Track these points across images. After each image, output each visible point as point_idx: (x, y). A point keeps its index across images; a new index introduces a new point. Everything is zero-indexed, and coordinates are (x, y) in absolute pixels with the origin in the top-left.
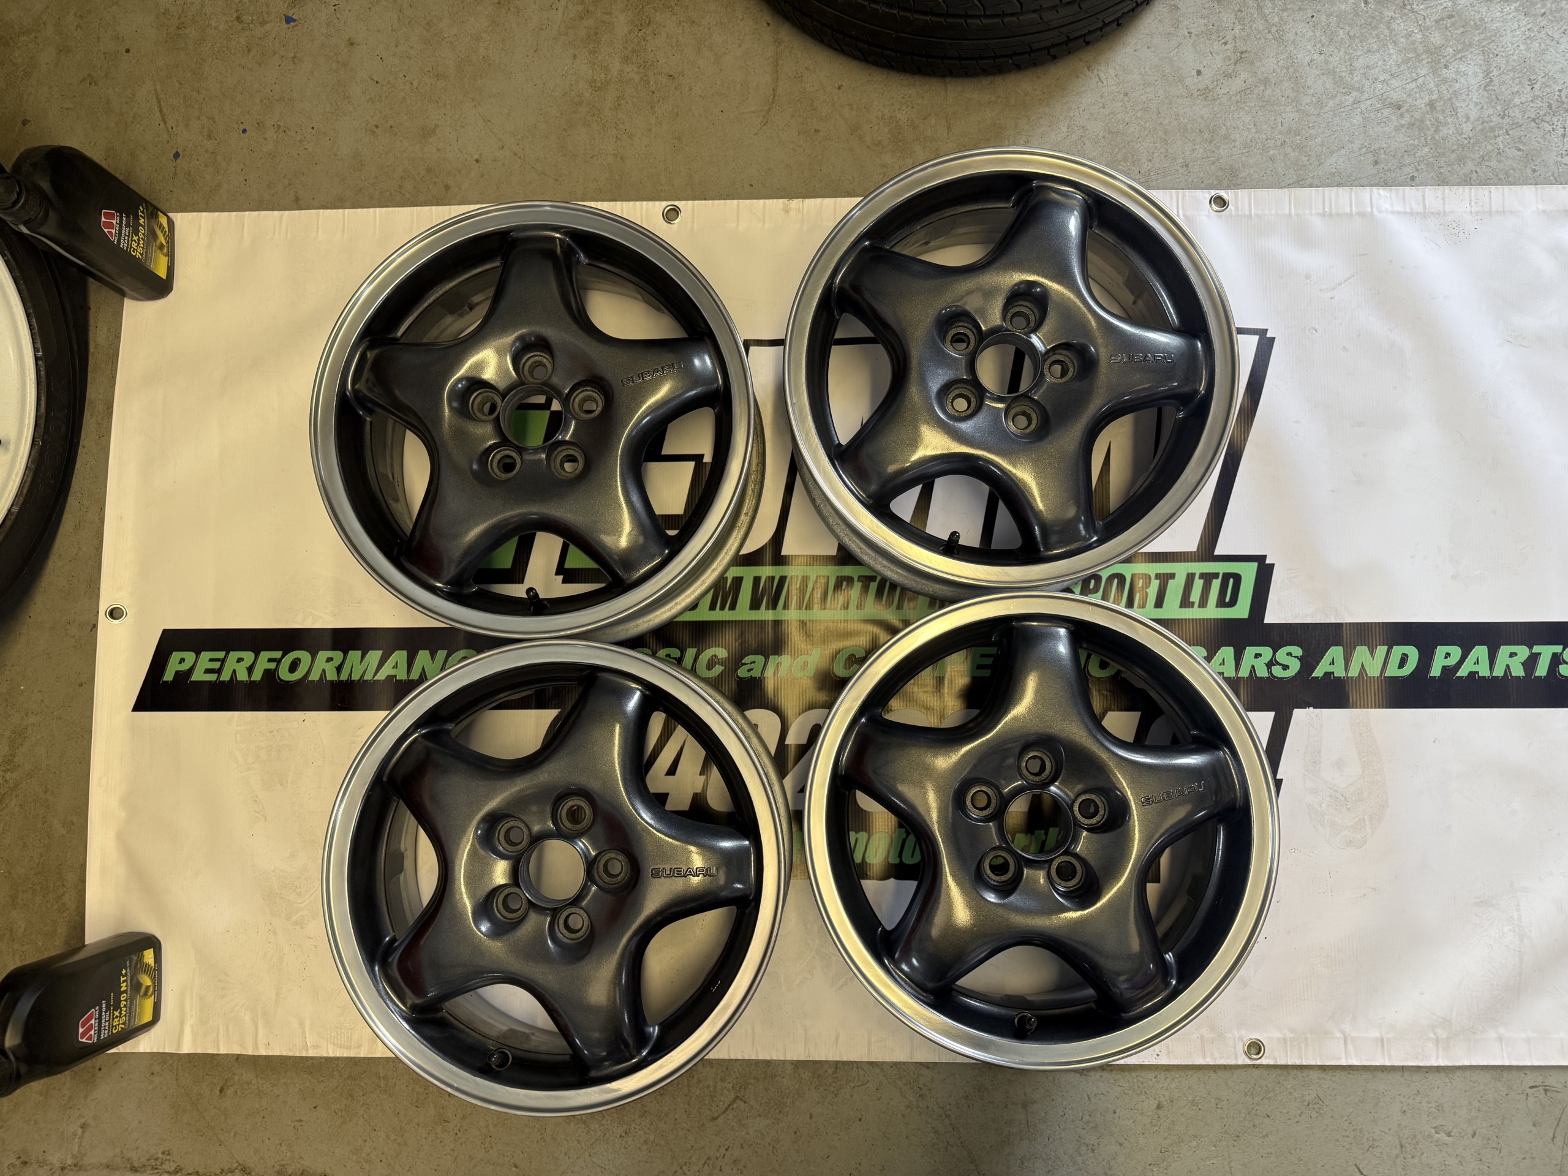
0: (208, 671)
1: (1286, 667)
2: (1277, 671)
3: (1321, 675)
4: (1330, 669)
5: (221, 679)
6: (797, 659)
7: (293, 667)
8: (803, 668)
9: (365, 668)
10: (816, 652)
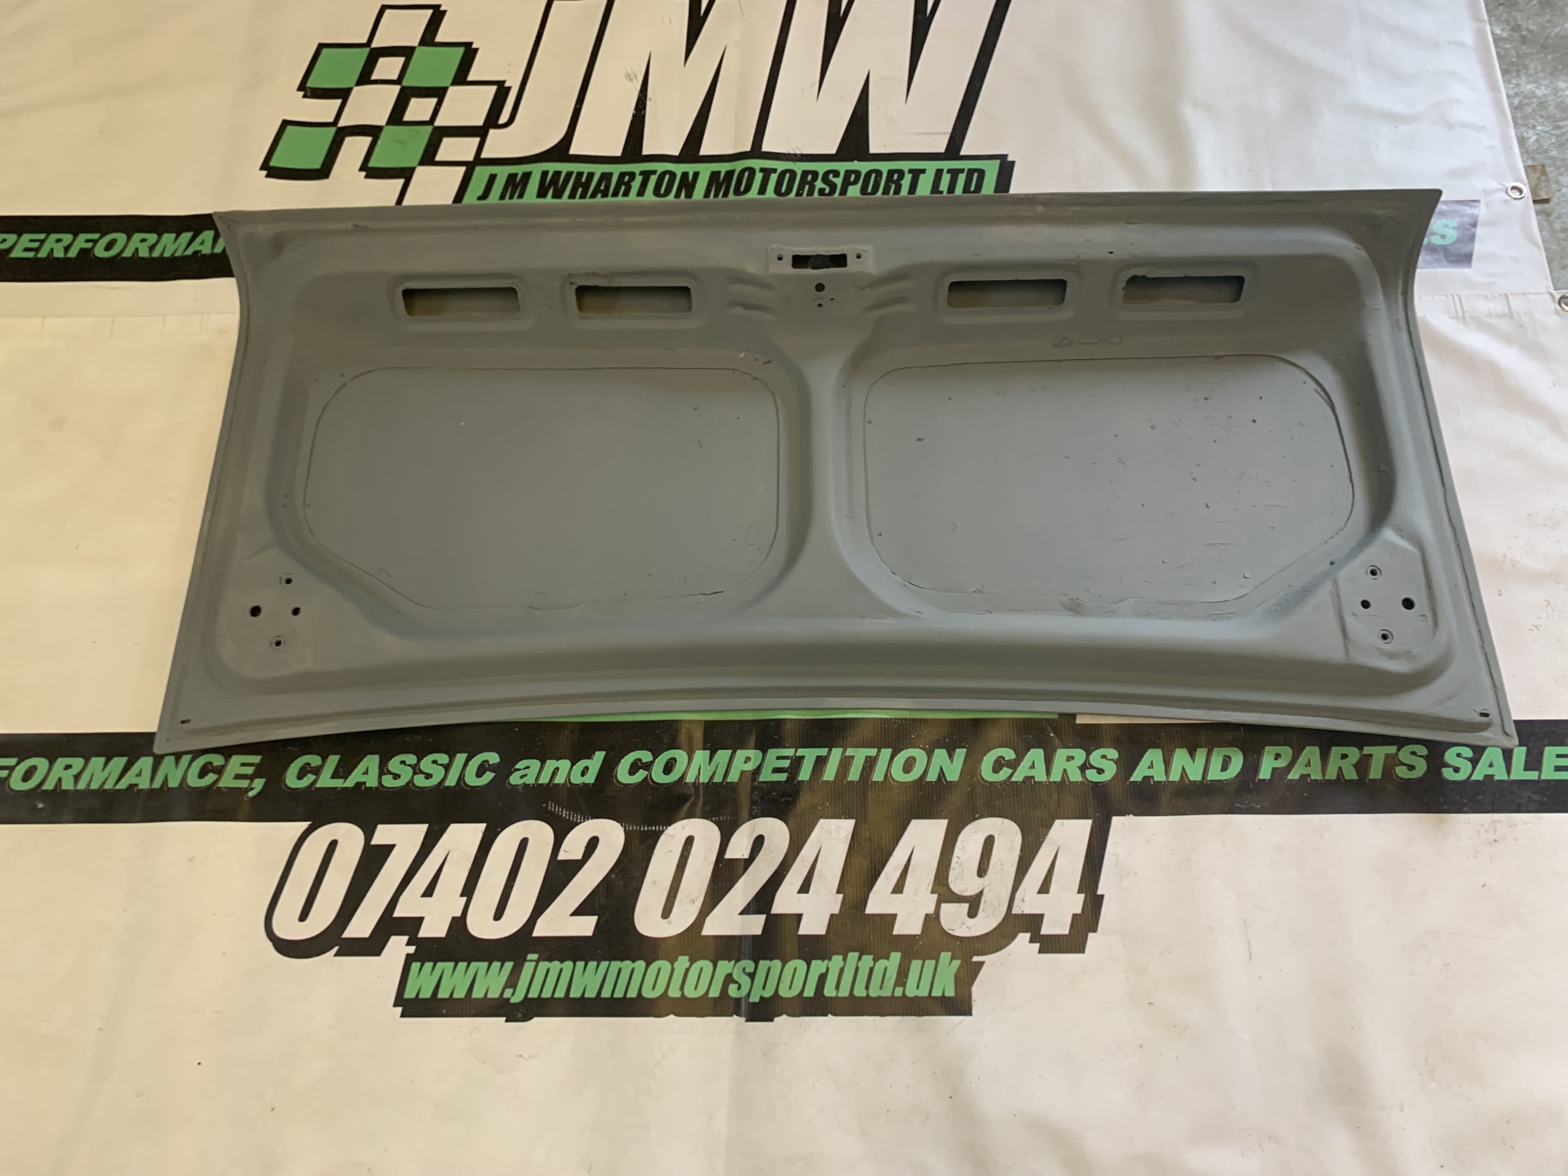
1: (1100, 771)
2: (1092, 776)
3: (1139, 779)
4: (1149, 773)
6: (577, 764)
7: (27, 777)
8: (583, 774)
9: (107, 776)
10: (599, 756)
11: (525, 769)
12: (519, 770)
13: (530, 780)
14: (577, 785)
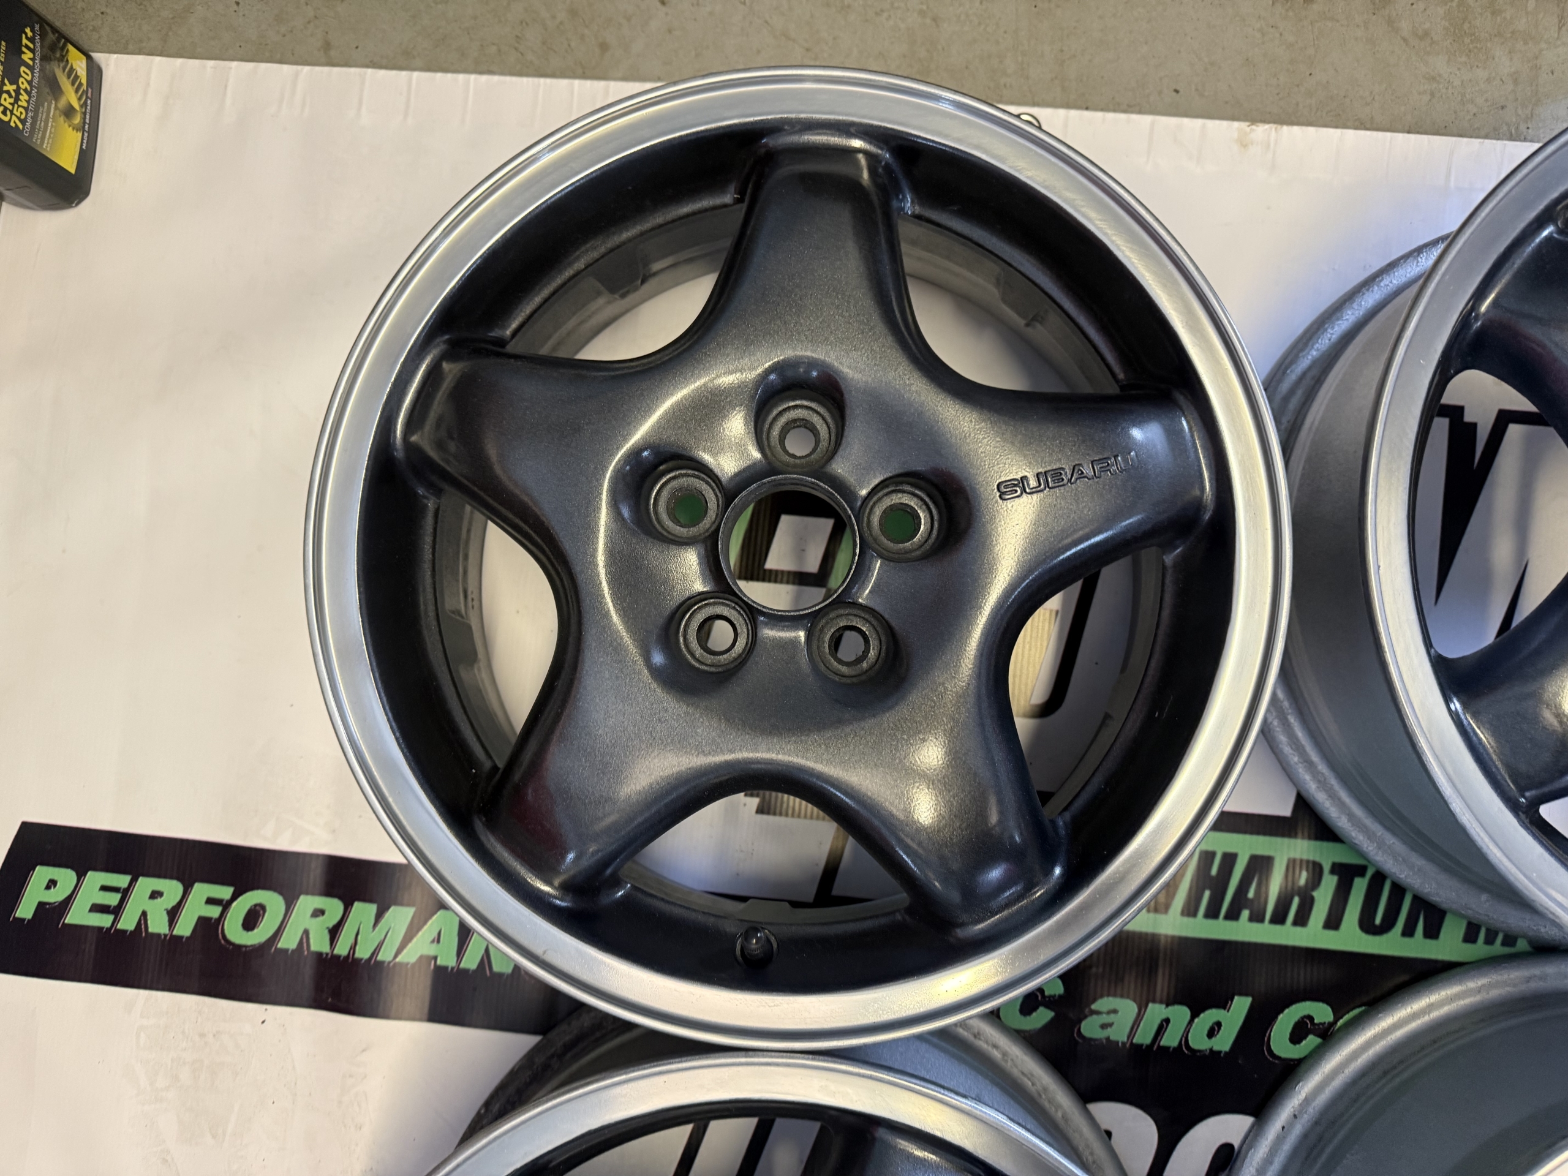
0: (98, 908)
5: (120, 926)
6: (1202, 1015)
7: (251, 920)
8: (1211, 1034)
9: (382, 937)
10: (1241, 1005)
11: (1109, 1013)
12: (1098, 1013)
13: (1119, 1034)
14: (1199, 1051)
